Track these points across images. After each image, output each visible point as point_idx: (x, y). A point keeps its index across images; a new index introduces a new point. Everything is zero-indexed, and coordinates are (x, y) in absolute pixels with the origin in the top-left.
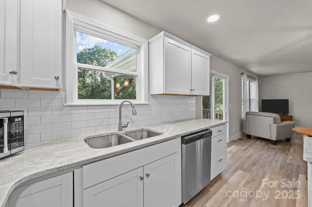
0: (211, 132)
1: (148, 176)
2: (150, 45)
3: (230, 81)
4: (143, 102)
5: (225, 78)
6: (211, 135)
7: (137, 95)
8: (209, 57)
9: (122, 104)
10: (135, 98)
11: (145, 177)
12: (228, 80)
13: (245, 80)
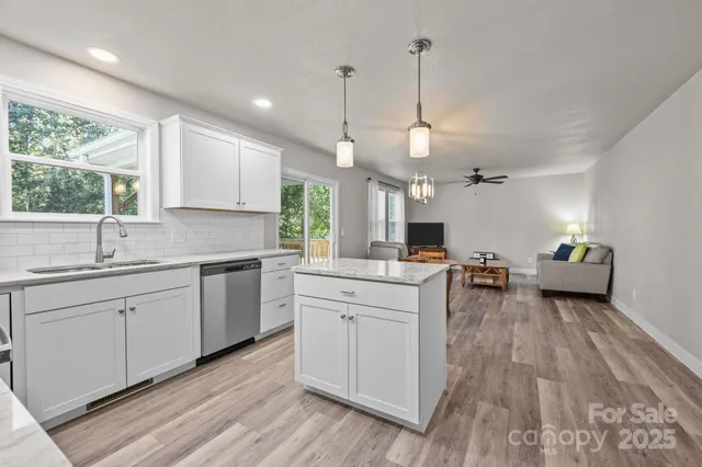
0: (260, 263)
1: (132, 309)
2: (163, 129)
3: (340, 190)
4: (150, 220)
5: (333, 186)
6: (260, 267)
7: (140, 209)
8: (279, 154)
9: (101, 222)
10: (135, 213)
11: (129, 312)
12: (337, 188)
13: (373, 187)
